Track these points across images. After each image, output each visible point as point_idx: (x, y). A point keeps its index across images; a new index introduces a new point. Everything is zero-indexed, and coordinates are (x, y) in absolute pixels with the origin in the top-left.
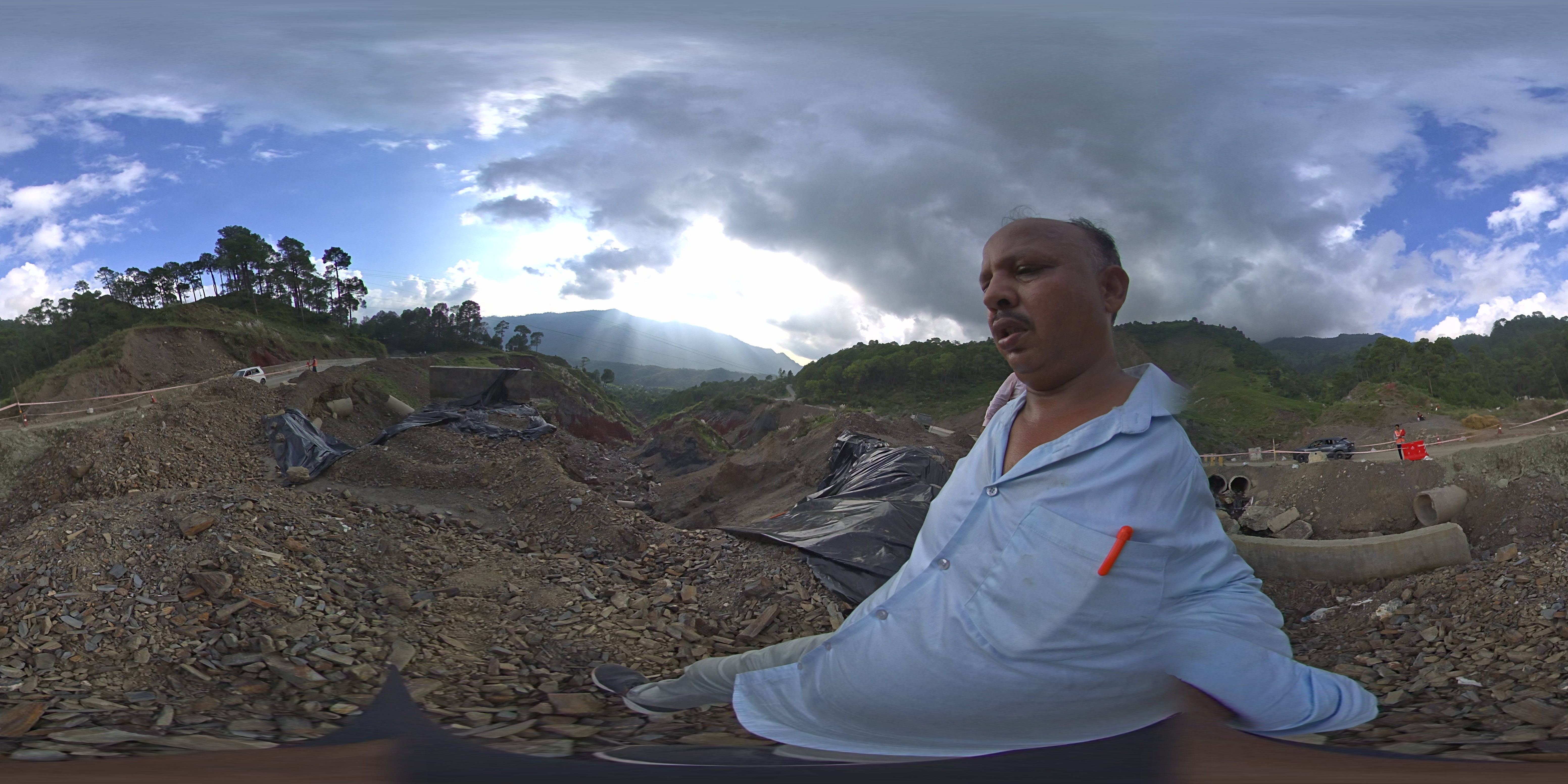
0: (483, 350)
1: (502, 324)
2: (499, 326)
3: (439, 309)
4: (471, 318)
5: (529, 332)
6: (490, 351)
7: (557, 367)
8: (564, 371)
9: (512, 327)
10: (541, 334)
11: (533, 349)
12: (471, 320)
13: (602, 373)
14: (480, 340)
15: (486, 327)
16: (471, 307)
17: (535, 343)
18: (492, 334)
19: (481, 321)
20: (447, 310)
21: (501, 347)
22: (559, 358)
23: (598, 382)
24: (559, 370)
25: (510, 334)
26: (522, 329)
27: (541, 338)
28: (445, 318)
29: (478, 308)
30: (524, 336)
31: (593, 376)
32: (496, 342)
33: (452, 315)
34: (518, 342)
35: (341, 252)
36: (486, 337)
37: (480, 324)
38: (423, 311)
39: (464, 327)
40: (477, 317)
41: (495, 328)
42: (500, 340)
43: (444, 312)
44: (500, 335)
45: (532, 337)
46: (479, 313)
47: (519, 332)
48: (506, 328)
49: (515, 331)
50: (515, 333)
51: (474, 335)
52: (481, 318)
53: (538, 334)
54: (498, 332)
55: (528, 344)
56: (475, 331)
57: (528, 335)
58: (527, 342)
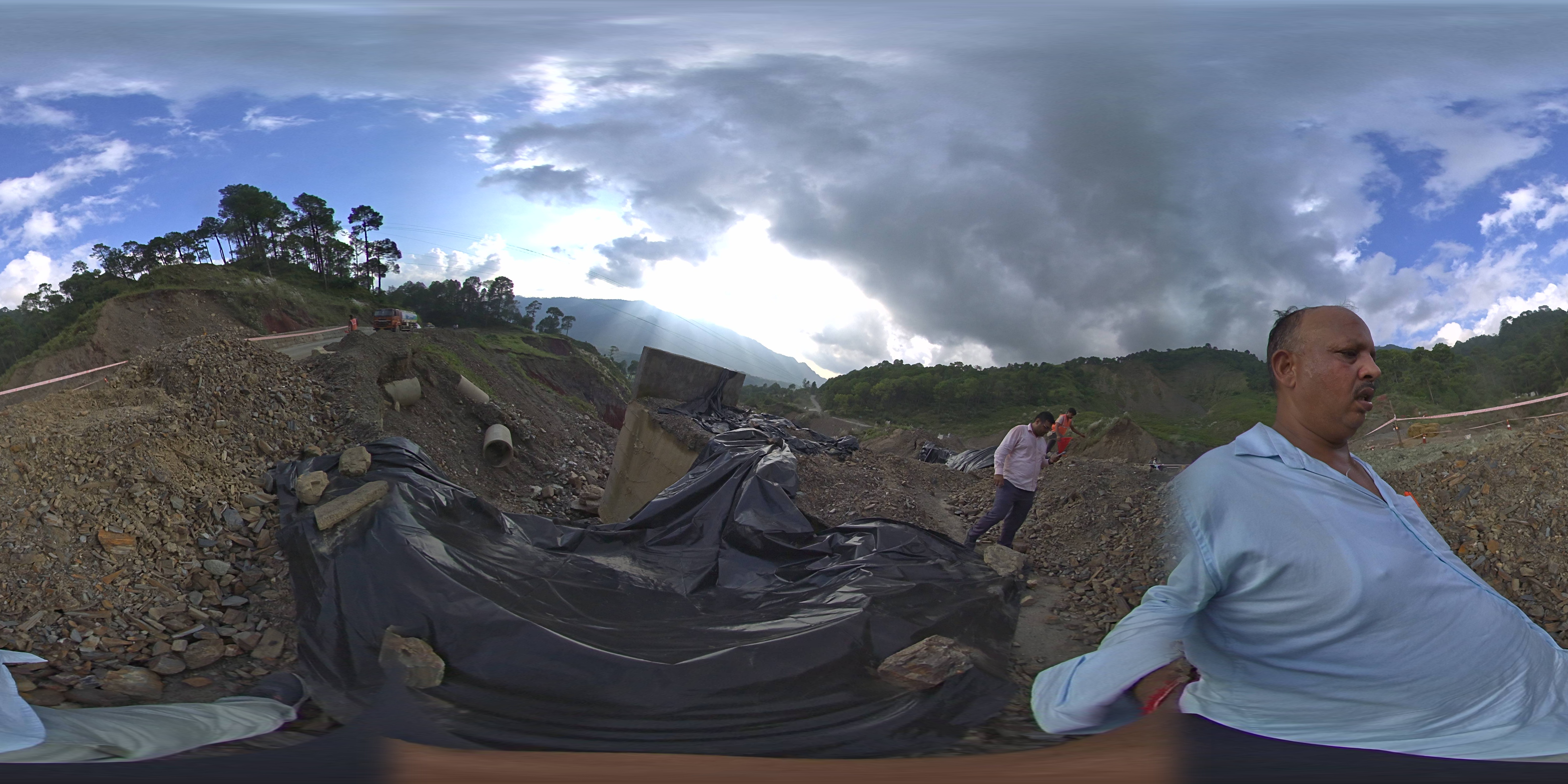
0: (514, 329)
1: (534, 304)
3: (471, 282)
4: (503, 294)
5: (562, 314)
6: (521, 331)
7: (586, 353)
8: (594, 358)
9: (544, 308)
10: (573, 318)
11: (564, 332)
12: (504, 297)
13: (629, 364)
14: (510, 318)
15: (517, 305)
16: (503, 283)
17: (566, 326)
18: (524, 312)
19: (514, 299)
20: (479, 284)
21: (533, 328)
22: (591, 345)
23: (625, 371)
24: (589, 356)
25: (541, 314)
26: (555, 311)
27: (573, 322)
28: (476, 292)
29: (512, 285)
30: (556, 318)
32: (526, 321)
33: (484, 290)
34: (549, 323)
35: (370, 210)
36: (516, 314)
37: (513, 302)
38: (454, 284)
39: (495, 303)
40: (510, 295)
41: (527, 308)
42: (531, 320)
43: (476, 286)
44: (531, 316)
45: (563, 320)
46: (511, 290)
47: (551, 315)
48: (538, 308)
49: (547, 312)
50: (548, 315)
51: (505, 312)
52: (514, 296)
53: (570, 318)
54: (530, 312)
55: (560, 327)
56: (506, 308)
57: (560, 318)
58: (558, 324)
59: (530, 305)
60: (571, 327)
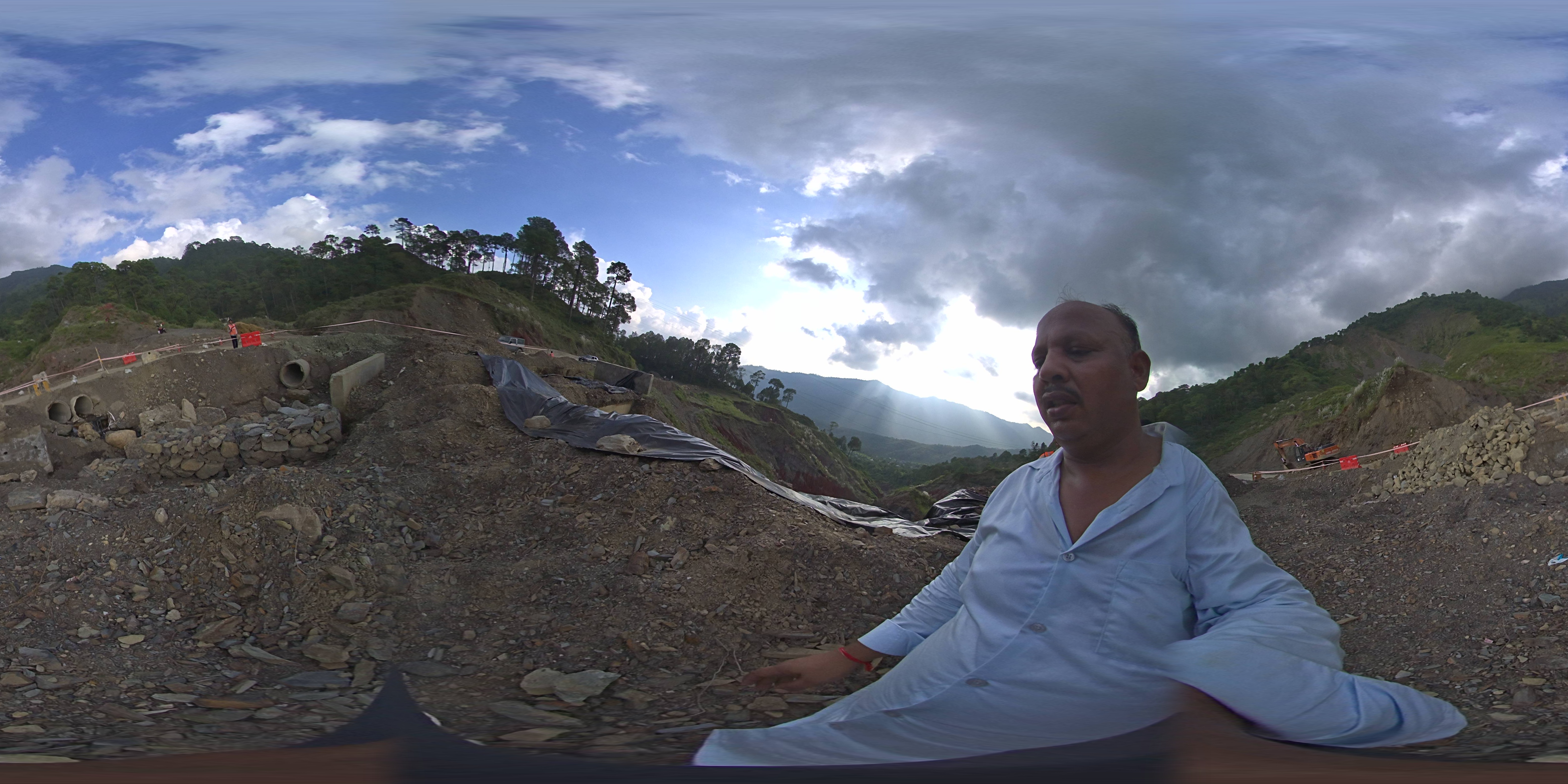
0: (733, 393)
1: (759, 373)
2: (755, 374)
3: (703, 344)
4: (729, 360)
5: (783, 387)
6: (739, 396)
7: (801, 426)
8: (807, 431)
9: (768, 378)
10: (794, 391)
11: (784, 404)
12: (730, 363)
13: (848, 440)
14: (732, 384)
15: (742, 372)
16: (732, 349)
17: (787, 399)
18: (746, 380)
19: (740, 366)
20: (709, 347)
21: (753, 395)
22: (807, 418)
23: (844, 449)
24: (803, 429)
25: (764, 385)
26: (777, 383)
27: (793, 395)
28: (706, 353)
29: (740, 353)
30: (777, 390)
31: (839, 442)
32: (748, 389)
33: (713, 353)
34: (770, 394)
35: (625, 268)
36: (739, 382)
37: (737, 368)
38: (687, 342)
39: (723, 368)
40: (736, 361)
41: (750, 376)
42: (752, 388)
43: (706, 348)
44: (754, 385)
45: (785, 392)
46: (739, 358)
47: (773, 386)
48: (762, 378)
49: (769, 383)
50: (769, 386)
51: (729, 377)
52: (739, 363)
53: (790, 391)
54: (754, 381)
55: (778, 398)
56: (731, 372)
57: (781, 390)
58: (778, 395)
59: (754, 374)
60: (792, 399)
